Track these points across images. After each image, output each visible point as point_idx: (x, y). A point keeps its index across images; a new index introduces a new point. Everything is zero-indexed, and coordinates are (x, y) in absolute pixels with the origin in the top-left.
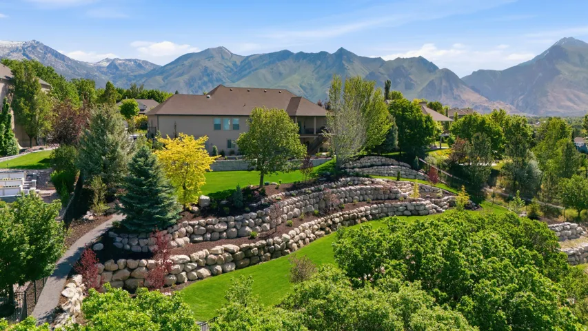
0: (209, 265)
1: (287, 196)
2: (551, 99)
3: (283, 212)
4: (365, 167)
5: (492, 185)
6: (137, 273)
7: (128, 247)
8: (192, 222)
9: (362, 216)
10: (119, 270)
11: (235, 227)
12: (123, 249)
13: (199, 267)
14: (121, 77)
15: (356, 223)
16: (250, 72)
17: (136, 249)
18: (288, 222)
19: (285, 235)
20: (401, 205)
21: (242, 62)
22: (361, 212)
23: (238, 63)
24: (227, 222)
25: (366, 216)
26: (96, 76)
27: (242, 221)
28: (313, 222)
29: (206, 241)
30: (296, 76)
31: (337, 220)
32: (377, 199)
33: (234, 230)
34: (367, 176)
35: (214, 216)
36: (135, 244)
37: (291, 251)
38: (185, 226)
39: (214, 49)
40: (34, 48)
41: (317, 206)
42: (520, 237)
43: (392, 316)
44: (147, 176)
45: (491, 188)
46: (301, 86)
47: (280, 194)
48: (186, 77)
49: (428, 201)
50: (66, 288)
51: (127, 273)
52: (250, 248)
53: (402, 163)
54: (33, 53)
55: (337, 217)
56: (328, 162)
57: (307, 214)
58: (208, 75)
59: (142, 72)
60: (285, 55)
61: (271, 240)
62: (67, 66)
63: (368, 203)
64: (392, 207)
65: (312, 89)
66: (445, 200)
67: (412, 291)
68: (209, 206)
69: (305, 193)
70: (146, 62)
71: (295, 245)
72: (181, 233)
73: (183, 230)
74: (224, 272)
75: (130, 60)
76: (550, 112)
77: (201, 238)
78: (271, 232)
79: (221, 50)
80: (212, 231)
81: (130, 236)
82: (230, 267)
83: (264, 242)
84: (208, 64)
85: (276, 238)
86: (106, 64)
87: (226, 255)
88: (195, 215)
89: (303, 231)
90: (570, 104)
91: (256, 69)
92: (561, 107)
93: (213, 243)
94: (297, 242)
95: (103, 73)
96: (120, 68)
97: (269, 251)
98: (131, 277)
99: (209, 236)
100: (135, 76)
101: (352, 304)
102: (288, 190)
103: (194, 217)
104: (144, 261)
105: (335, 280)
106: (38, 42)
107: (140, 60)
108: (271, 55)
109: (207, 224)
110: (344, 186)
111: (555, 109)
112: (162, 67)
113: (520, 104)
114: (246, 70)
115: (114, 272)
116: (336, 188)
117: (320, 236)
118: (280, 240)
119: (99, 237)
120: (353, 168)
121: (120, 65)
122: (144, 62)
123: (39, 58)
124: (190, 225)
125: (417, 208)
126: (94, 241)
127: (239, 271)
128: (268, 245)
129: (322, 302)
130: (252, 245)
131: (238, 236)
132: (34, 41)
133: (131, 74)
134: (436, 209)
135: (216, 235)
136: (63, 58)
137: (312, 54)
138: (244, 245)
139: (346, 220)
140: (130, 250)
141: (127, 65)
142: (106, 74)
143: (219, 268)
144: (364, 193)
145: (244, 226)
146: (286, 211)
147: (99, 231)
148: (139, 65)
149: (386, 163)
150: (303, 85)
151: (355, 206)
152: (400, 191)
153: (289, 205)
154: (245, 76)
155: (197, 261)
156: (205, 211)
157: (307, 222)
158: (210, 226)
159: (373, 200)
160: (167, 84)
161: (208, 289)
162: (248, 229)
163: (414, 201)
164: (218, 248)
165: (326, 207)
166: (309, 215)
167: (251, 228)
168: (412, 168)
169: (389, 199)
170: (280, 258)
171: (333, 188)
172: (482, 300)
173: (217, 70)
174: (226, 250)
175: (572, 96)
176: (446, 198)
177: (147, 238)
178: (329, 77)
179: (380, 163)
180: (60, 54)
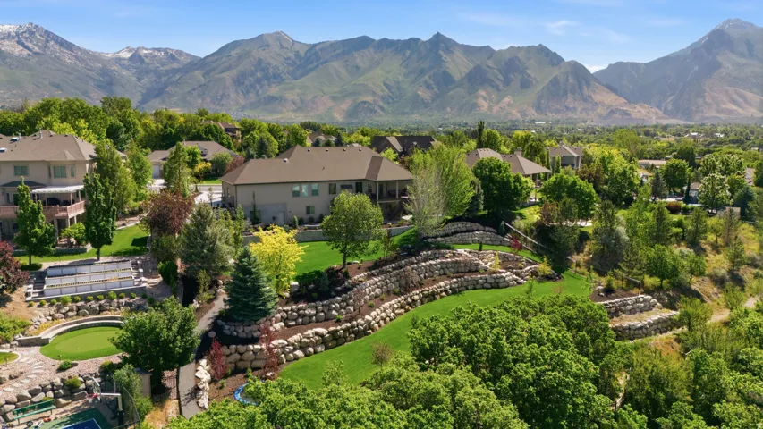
0: (303, 347)
1: (369, 277)
2: (708, 100)
3: (365, 294)
4: (447, 235)
5: (579, 250)
6: (246, 356)
7: (235, 334)
8: (285, 309)
9: (441, 292)
10: (231, 354)
11: (323, 311)
12: (231, 335)
13: (295, 349)
14: (148, 72)
15: (435, 299)
16: (317, 66)
17: (243, 335)
18: (370, 303)
19: (367, 317)
20: (481, 278)
21: (306, 53)
22: (441, 287)
23: (302, 53)
24: (316, 307)
25: (446, 291)
26: (114, 71)
27: (329, 305)
28: (393, 302)
29: (299, 325)
30: (378, 71)
31: (416, 297)
32: (458, 272)
33: (322, 314)
34: (449, 248)
35: (304, 302)
36: (241, 331)
37: (373, 331)
38: (279, 312)
39: (270, 35)
40: (32, 33)
41: (397, 284)
42: (573, 319)
43: (443, 393)
44: (251, 273)
45: (578, 254)
46: (385, 84)
47: (362, 275)
48: (234, 73)
49: (509, 273)
50: (197, 371)
51: (238, 357)
52: (337, 331)
53: (487, 229)
54: (31, 42)
55: (416, 294)
56: (410, 231)
57: (388, 292)
58: (263, 70)
59: (176, 66)
60: (364, 42)
61: (355, 322)
62: (76, 57)
63: (448, 277)
64: (472, 280)
65: (399, 88)
66: (527, 271)
67: (462, 374)
68: (299, 291)
69: (386, 272)
70: (180, 53)
71: (376, 325)
72: (277, 318)
73: (279, 315)
74: (315, 352)
75: (159, 50)
76: (707, 118)
77: (293, 323)
78: (354, 314)
79: (279, 37)
80: (304, 316)
81: (236, 324)
82: (320, 349)
83: (349, 325)
84: (263, 54)
85: (359, 321)
86: (127, 55)
87: (317, 338)
88: (288, 301)
89: (384, 311)
90: (733, 107)
91: (325, 62)
92: (722, 111)
93: (304, 327)
94: (378, 323)
95: (123, 66)
96: (147, 60)
97: (353, 333)
98: (241, 360)
99: (300, 320)
100: (165, 71)
101: (416, 384)
102: (369, 269)
103: (287, 304)
104: (251, 346)
105: (407, 365)
106: (36, 26)
107: (172, 50)
108: (344, 43)
109: (299, 310)
110: (425, 260)
111: (713, 114)
112: (201, 59)
113: (670, 107)
114: (312, 63)
115: (228, 356)
116: (416, 263)
117: (400, 314)
118: (363, 322)
119: (210, 325)
120: (436, 237)
121: (146, 56)
122: (177, 51)
123: (39, 47)
124: (284, 311)
125: (497, 281)
126: (207, 329)
127: (328, 351)
128: (352, 327)
129: (395, 383)
130: (339, 328)
131: (326, 320)
132: (32, 24)
133: (161, 68)
134: (516, 280)
135: (307, 319)
136: (69, 46)
137: (399, 41)
138: (332, 328)
139: (425, 296)
140: (237, 337)
141: (155, 56)
142: (128, 69)
143: (311, 349)
144: (444, 267)
145: (330, 310)
146: (367, 292)
147: (209, 319)
148: (172, 56)
149: (471, 229)
150: (387, 82)
151: (435, 281)
152: (481, 262)
153: (371, 285)
154: (312, 70)
155: (293, 345)
156: (296, 297)
157: (388, 301)
158: (301, 312)
159: (454, 273)
160: (209, 81)
161: (304, 368)
162: (334, 312)
163: (494, 273)
164: (310, 332)
165: (406, 284)
166: (390, 294)
167: (337, 311)
168: (498, 234)
169: (470, 271)
170: (363, 338)
171: (413, 263)
172: (517, 378)
173: (274, 63)
174: (317, 334)
175: (735, 97)
176: (528, 268)
177: (250, 326)
178: (422, 72)
179: (464, 229)
180: (66, 42)
